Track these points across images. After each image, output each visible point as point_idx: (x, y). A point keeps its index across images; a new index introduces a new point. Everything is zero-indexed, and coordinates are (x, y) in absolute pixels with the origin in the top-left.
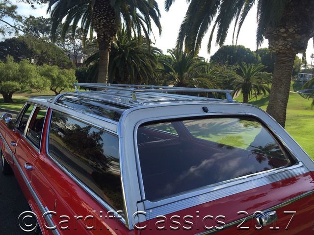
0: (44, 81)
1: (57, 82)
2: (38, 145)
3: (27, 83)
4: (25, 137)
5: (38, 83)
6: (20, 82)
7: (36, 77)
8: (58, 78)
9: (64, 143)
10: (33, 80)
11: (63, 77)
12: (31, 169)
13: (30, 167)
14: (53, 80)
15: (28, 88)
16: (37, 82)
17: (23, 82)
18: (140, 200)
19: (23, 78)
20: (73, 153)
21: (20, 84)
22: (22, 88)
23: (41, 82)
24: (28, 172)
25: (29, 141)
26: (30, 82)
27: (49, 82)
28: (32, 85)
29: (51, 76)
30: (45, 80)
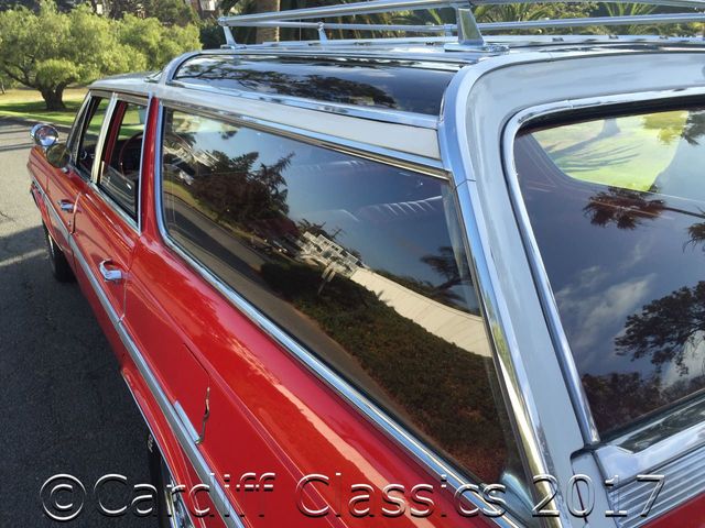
0: (130, 57)
1: (159, 59)
2: (133, 209)
3: (93, 63)
4: (96, 187)
5: (117, 62)
6: (77, 60)
7: (110, 47)
8: (161, 47)
9: (195, 198)
10: (106, 55)
11: (172, 44)
12: (121, 281)
13: (116, 274)
14: (151, 54)
15: (95, 74)
16: (114, 59)
17: (82, 60)
18: (580, 445)
19: (82, 50)
20: (217, 221)
21: (77, 65)
22: (83, 75)
23: (124, 59)
24: (115, 287)
25: (107, 199)
26: (99, 60)
27: (142, 57)
28: (103, 67)
29: (146, 44)
30: (133, 53)
